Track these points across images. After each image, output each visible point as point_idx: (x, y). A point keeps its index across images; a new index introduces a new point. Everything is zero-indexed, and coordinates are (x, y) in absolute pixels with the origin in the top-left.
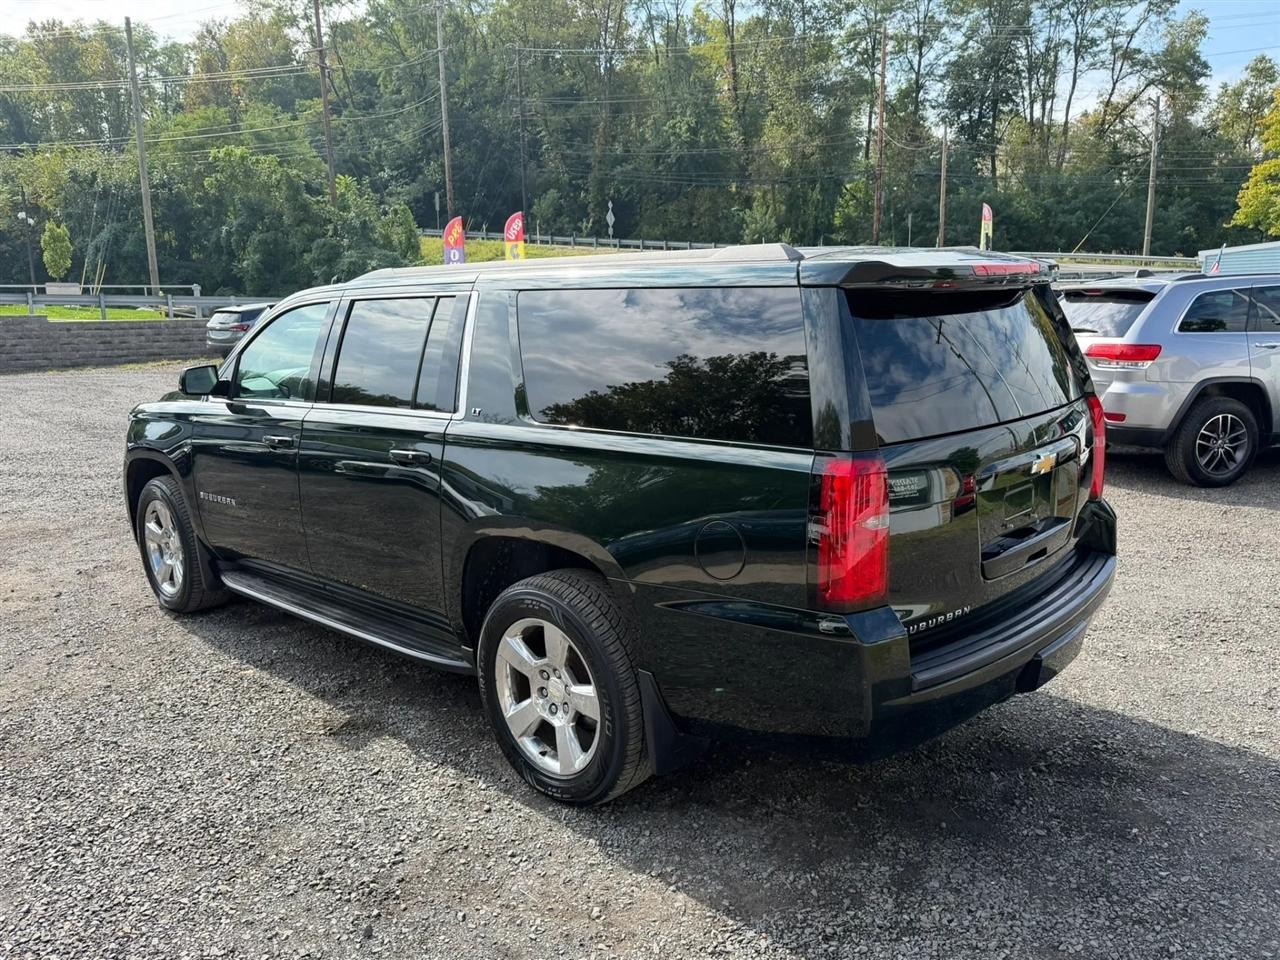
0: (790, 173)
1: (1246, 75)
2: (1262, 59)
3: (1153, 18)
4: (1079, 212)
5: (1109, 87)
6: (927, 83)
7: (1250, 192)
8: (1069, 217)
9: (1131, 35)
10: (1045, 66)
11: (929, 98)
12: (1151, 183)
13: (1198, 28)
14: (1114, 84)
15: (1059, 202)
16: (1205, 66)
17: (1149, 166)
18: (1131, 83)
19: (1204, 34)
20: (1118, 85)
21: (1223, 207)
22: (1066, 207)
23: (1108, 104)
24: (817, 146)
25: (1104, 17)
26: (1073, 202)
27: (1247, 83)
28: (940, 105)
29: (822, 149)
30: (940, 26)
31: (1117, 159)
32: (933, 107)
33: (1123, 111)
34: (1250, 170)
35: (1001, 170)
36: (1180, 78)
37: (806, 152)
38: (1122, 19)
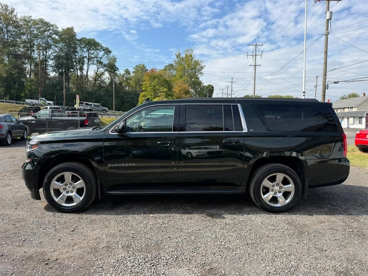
0: (6, 78)
1: (124, 72)
2: (127, 69)
3: (106, 55)
4: (94, 99)
5: (97, 69)
6: (48, 60)
7: (141, 99)
8: (92, 100)
9: (101, 58)
10: (81, 61)
11: (49, 64)
12: (114, 94)
13: (115, 60)
14: (98, 69)
15: (89, 96)
16: (118, 69)
17: (113, 90)
18: (102, 70)
19: (116, 61)
20: (99, 69)
21: (126, 101)
22: (91, 97)
23: (96, 73)
24: (16, 72)
25: (94, 53)
26: (92, 96)
27: (125, 74)
28: (53, 67)
29: (18, 73)
30: (51, 46)
31: (100, 87)
32: (51, 67)
33: (100, 76)
34: (140, 94)
35: (70, 86)
36: (112, 70)
37: (12, 73)
38: (99, 54)
